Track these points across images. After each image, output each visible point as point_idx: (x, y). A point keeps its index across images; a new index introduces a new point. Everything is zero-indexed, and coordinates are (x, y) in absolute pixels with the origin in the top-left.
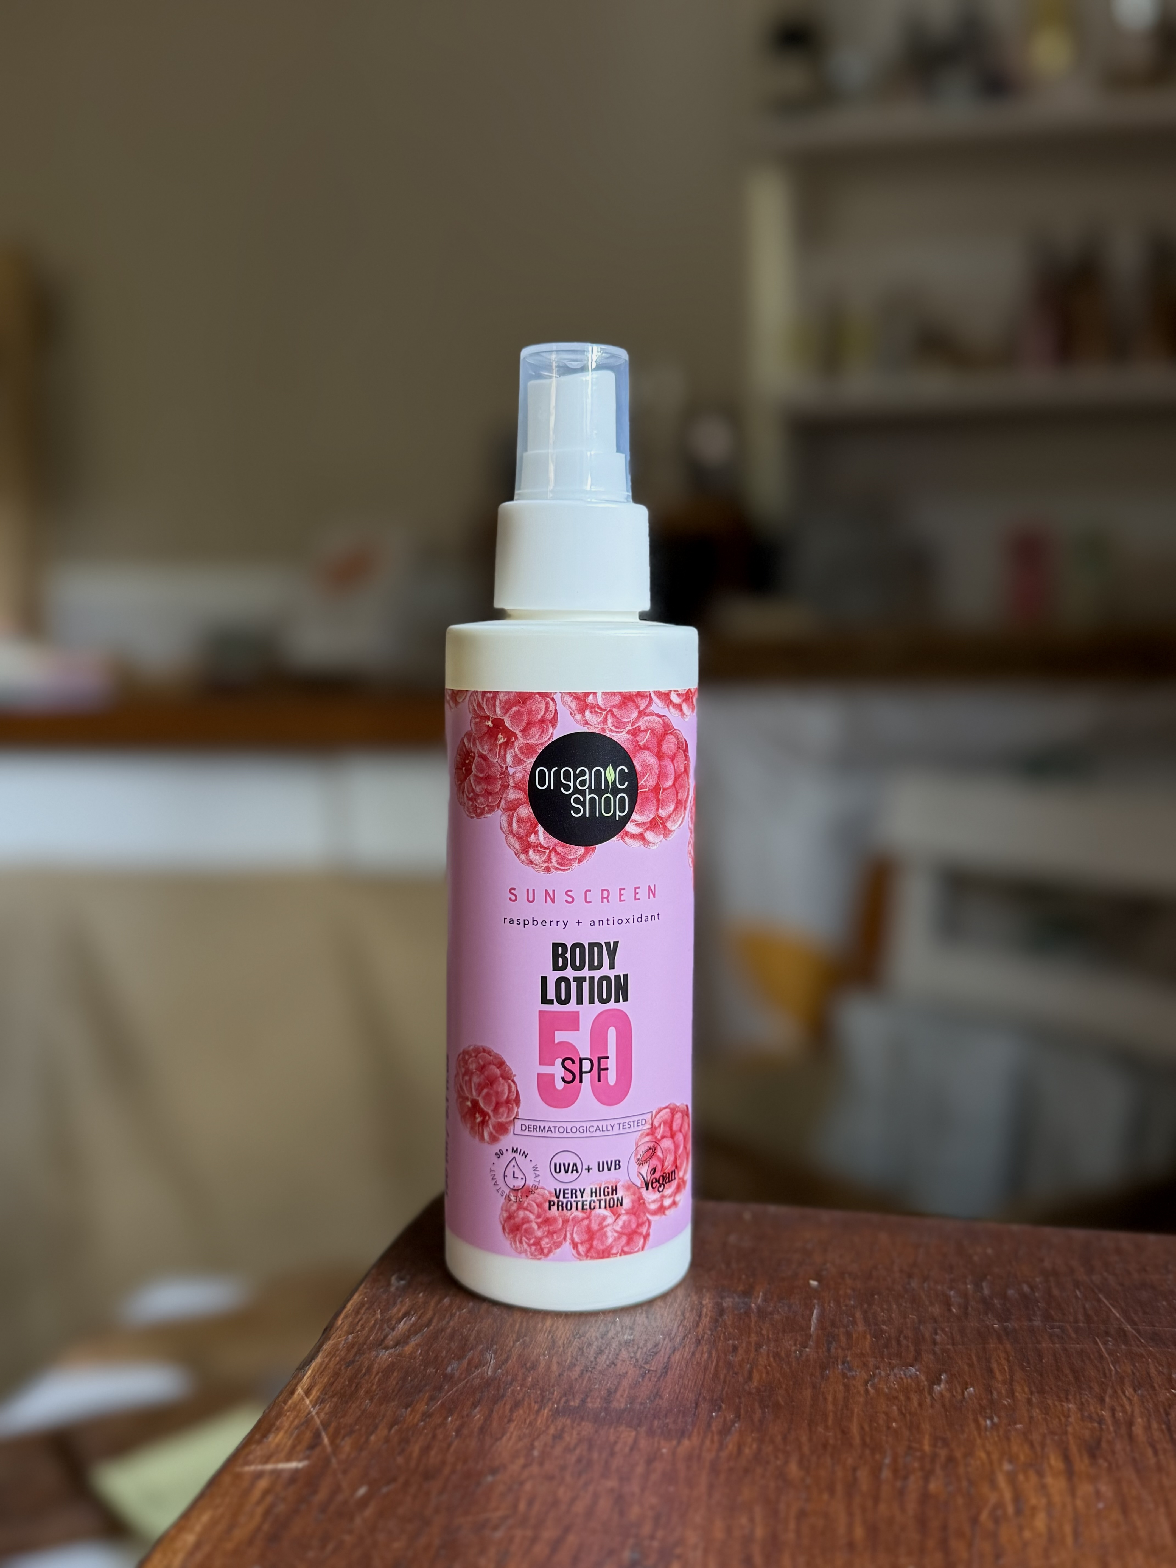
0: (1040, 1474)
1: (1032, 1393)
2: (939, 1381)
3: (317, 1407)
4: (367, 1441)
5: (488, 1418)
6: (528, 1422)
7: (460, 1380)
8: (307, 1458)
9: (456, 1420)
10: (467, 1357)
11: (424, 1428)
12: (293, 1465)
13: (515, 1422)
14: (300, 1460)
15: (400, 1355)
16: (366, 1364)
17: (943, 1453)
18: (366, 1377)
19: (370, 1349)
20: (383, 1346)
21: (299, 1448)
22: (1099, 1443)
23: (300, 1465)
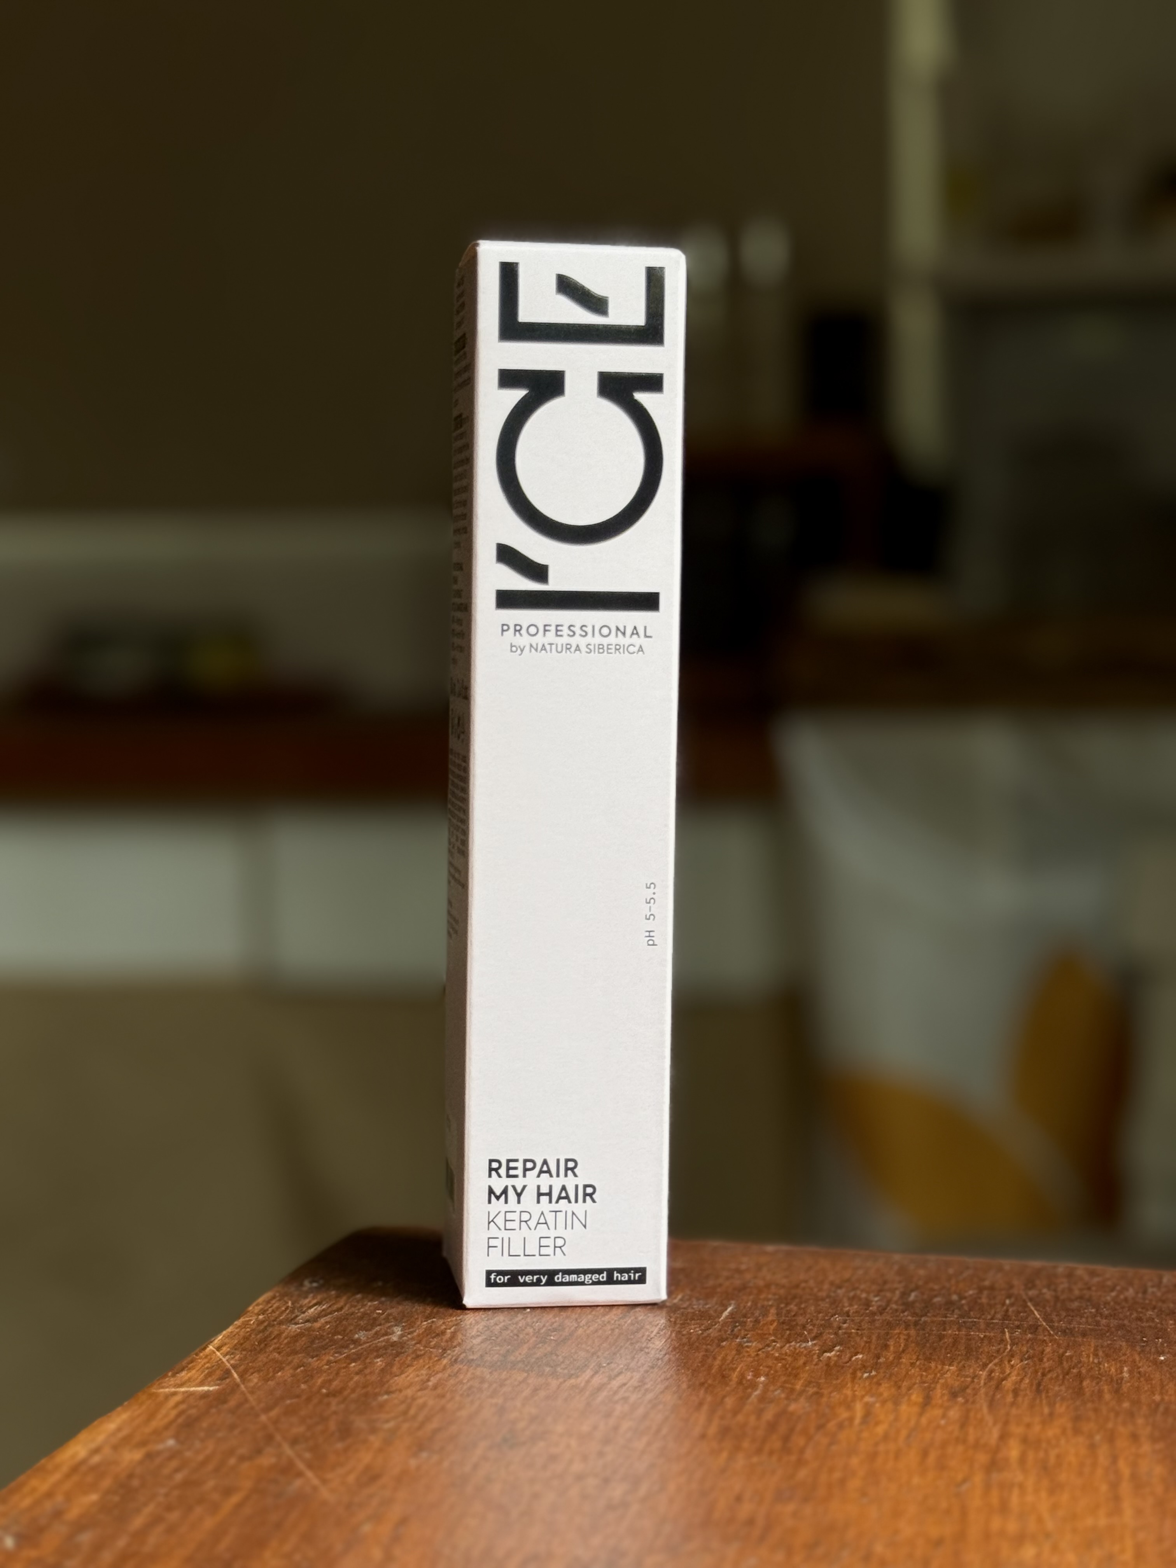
0: (897, 1404)
1: (918, 1359)
2: (830, 1351)
3: (228, 1357)
4: (273, 1377)
5: (390, 1365)
6: (427, 1366)
7: (365, 1343)
8: (218, 1385)
9: (359, 1365)
10: (375, 1330)
11: (328, 1369)
12: (206, 1388)
13: (415, 1367)
14: (211, 1386)
15: (309, 1328)
16: (276, 1333)
17: (811, 1390)
18: (275, 1341)
19: (280, 1324)
20: (293, 1322)
21: (210, 1379)
22: (964, 1389)
23: (211, 1389)
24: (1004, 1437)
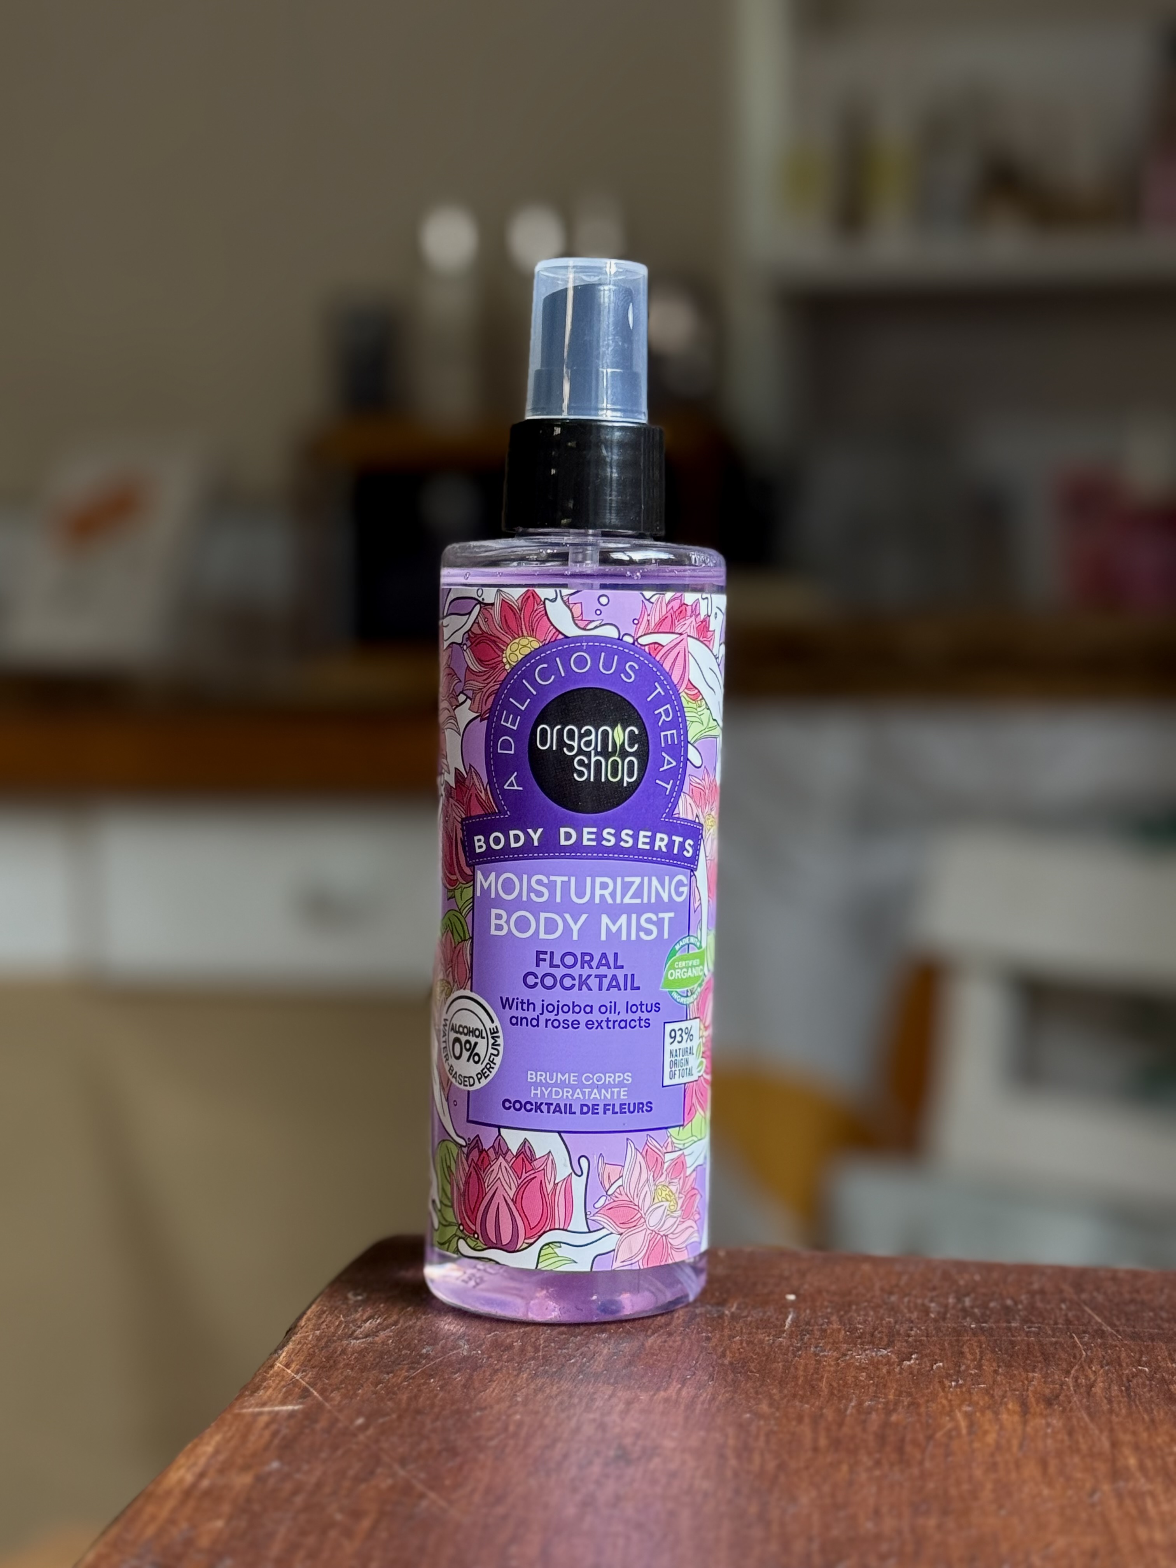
0: (996, 1413)
1: (999, 1367)
2: (909, 1359)
3: (300, 1375)
4: (355, 1394)
5: (470, 1380)
6: (508, 1381)
7: (435, 1358)
8: (301, 1403)
9: (438, 1381)
10: (440, 1344)
11: (409, 1385)
12: (290, 1408)
13: (496, 1382)
14: (295, 1405)
15: (371, 1343)
16: (340, 1349)
17: (906, 1401)
18: (343, 1356)
19: (340, 1339)
20: (353, 1337)
21: (290, 1398)
22: (1057, 1397)
23: (296, 1408)
24: (1115, 1444)
